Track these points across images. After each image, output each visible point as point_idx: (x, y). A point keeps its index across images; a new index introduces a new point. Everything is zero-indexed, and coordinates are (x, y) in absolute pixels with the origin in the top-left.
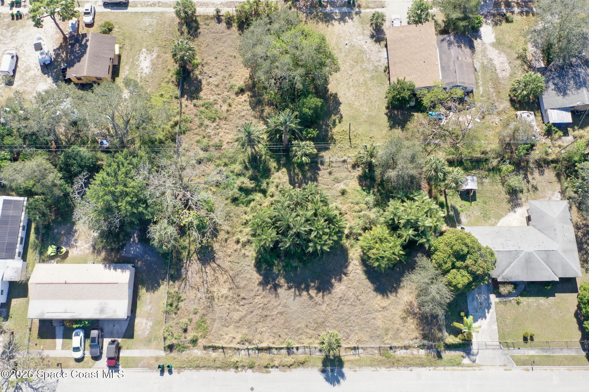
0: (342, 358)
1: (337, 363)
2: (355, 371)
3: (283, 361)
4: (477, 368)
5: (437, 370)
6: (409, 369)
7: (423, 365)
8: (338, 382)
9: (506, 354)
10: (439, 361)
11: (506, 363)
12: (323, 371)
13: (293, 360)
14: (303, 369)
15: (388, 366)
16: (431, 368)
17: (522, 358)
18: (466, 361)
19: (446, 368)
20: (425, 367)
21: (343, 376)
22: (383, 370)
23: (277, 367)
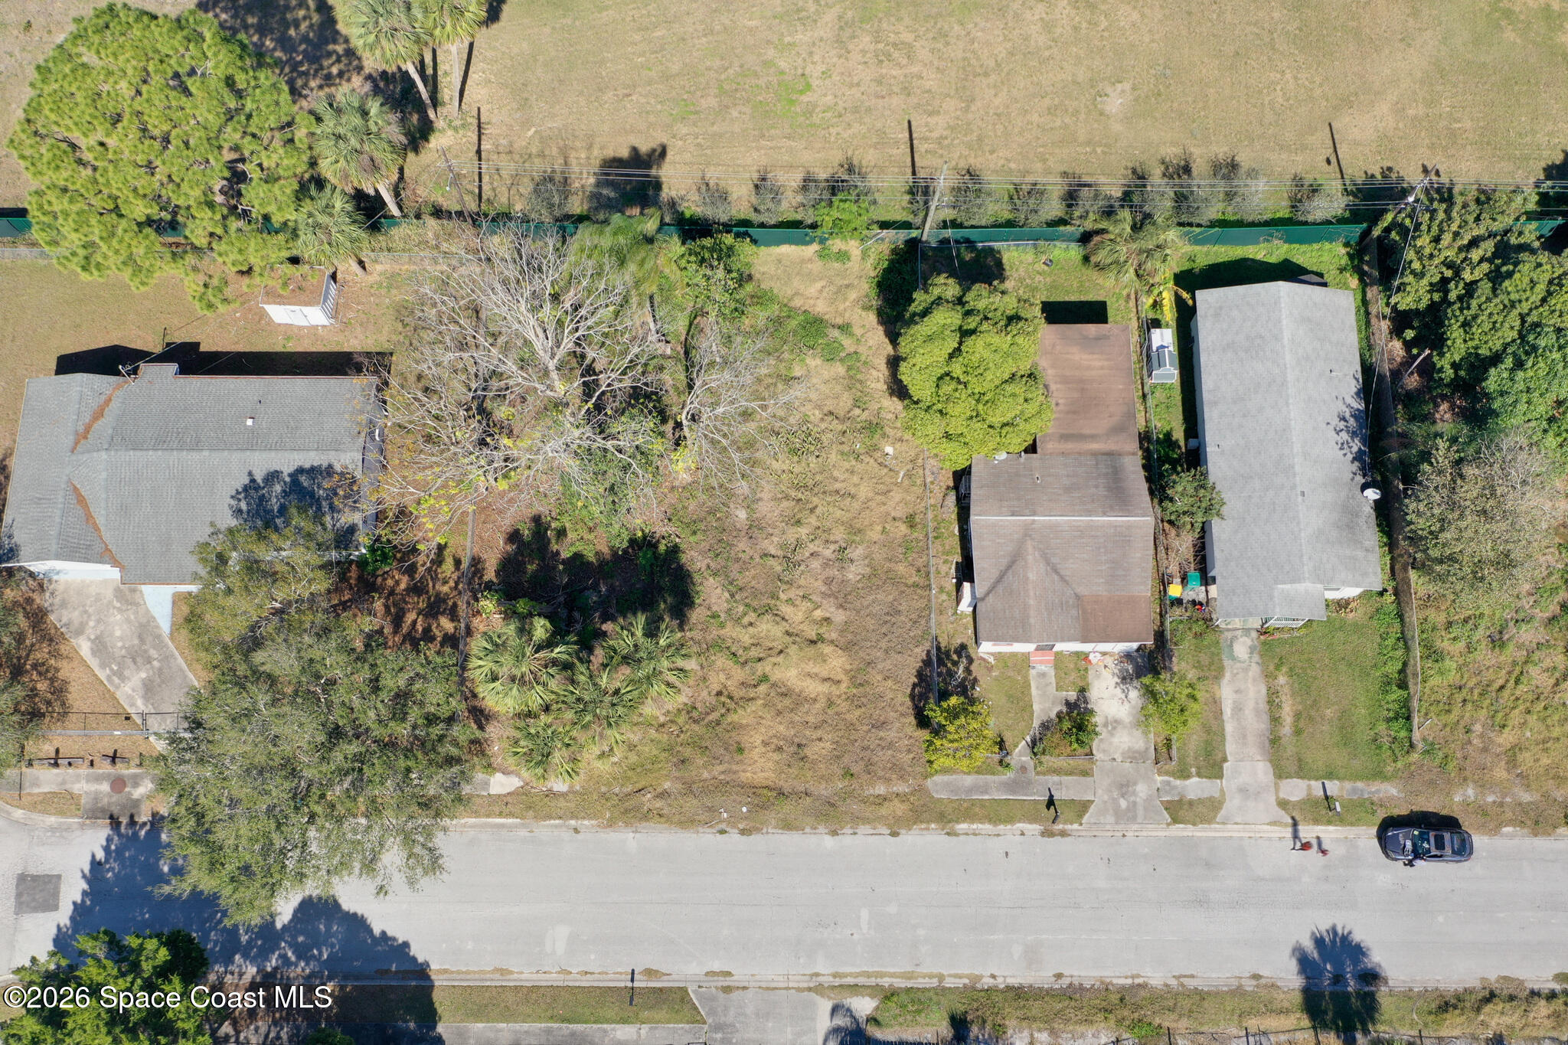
0: (1306, 1022)
1: (1327, 1004)
2: (1256, 977)
3: (1519, 1012)
4: (827, 980)
5: (967, 976)
6: (1064, 982)
7: (1018, 993)
8: (1319, 942)
9: (718, 1028)
10: (960, 1008)
11: (722, 995)
12: (1371, 977)
13: (1482, 1017)
14: (1442, 986)
15: (1143, 993)
16: (987, 982)
17: (662, 1014)
18: (864, 1006)
19: (935, 982)
20: (1009, 988)
21: (1305, 963)
22: (1156, 977)
23: (1534, 994)
